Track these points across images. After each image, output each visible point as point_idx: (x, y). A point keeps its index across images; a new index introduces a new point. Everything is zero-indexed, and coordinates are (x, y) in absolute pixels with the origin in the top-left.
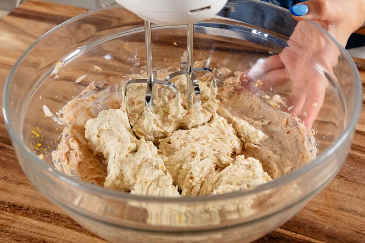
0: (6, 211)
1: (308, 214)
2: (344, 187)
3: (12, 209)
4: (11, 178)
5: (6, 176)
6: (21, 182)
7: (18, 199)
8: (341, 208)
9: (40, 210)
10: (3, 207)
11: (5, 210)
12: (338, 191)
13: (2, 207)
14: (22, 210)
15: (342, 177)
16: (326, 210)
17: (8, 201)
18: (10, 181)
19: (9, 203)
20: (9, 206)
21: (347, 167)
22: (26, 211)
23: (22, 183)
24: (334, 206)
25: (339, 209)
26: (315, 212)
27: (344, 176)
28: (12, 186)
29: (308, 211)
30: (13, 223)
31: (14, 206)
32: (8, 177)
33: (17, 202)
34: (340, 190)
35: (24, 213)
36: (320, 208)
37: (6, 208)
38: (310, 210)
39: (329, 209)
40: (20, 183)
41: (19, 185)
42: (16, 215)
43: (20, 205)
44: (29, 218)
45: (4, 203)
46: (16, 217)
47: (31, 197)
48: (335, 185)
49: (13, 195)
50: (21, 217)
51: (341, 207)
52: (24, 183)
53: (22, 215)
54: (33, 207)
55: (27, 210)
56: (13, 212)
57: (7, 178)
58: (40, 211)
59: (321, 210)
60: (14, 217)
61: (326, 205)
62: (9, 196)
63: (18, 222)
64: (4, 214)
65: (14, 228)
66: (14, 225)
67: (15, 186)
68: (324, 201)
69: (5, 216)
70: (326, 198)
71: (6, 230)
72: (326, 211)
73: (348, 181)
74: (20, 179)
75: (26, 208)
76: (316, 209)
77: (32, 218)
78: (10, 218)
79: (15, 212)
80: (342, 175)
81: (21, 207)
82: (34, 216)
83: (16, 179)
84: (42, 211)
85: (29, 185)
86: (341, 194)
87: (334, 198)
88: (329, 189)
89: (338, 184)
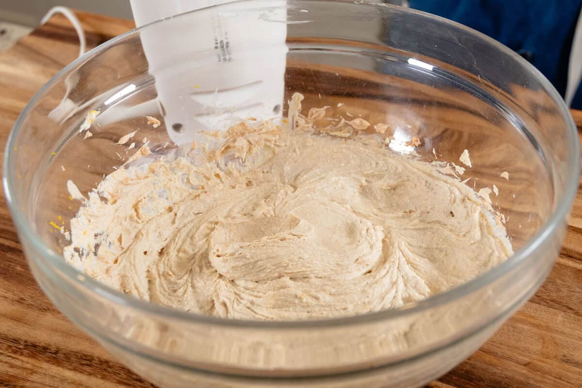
0: (22, 354)
1: (514, 368)
2: (572, 325)
3: (32, 352)
4: (30, 301)
5: (23, 296)
7: (41, 336)
8: (568, 360)
9: (76, 354)
10: (16, 347)
11: (19, 353)
12: (563, 333)
13: (14, 348)
14: (47, 354)
15: (571, 309)
16: (542, 361)
17: (24, 338)
18: (28, 305)
19: (26, 342)
20: (26, 346)
21: (579, 292)
22: (54, 356)
23: (49, 310)
24: (556, 356)
25: (563, 361)
26: (525, 365)
27: (573, 307)
28: (32, 314)
29: (513, 363)
30: (31, 374)
31: (34, 346)
32: (25, 299)
33: (39, 340)
34: (567, 330)
35: (49, 358)
36: (534, 359)
37: (20, 349)
38: (518, 362)
39: (548, 360)
40: (44, 309)
41: (42, 312)
42: (37, 361)
43: (44, 345)
44: (59, 366)
45: (17, 341)
46: (36, 364)
47: (62, 332)
48: (558, 321)
49: (34, 329)
50: (45, 365)
51: (567, 358)
52: (51, 310)
53: (48, 362)
54: (65, 349)
55: (56, 353)
56: (33, 356)
57: (24, 300)
58: (77, 356)
59: (535, 362)
60: (34, 365)
61: (542, 354)
62: (26, 329)
63: (40, 373)
64: (17, 359)
65: (33, 382)
66: (34, 377)
67: (36, 314)
68: (540, 347)
69: (18, 363)
70: (544, 343)
71: (20, 385)
72: (544, 364)
73: (579, 315)
74: (45, 303)
75: (53, 350)
76: (527, 360)
77: (63, 367)
78: (29, 366)
79: (36, 357)
80: (571, 306)
81: (45, 349)
82: (66, 364)
83: (38, 302)
84: (79, 355)
85: (59, 312)
86: (568, 337)
87: (555, 343)
88: (548, 328)
89: (564, 320)
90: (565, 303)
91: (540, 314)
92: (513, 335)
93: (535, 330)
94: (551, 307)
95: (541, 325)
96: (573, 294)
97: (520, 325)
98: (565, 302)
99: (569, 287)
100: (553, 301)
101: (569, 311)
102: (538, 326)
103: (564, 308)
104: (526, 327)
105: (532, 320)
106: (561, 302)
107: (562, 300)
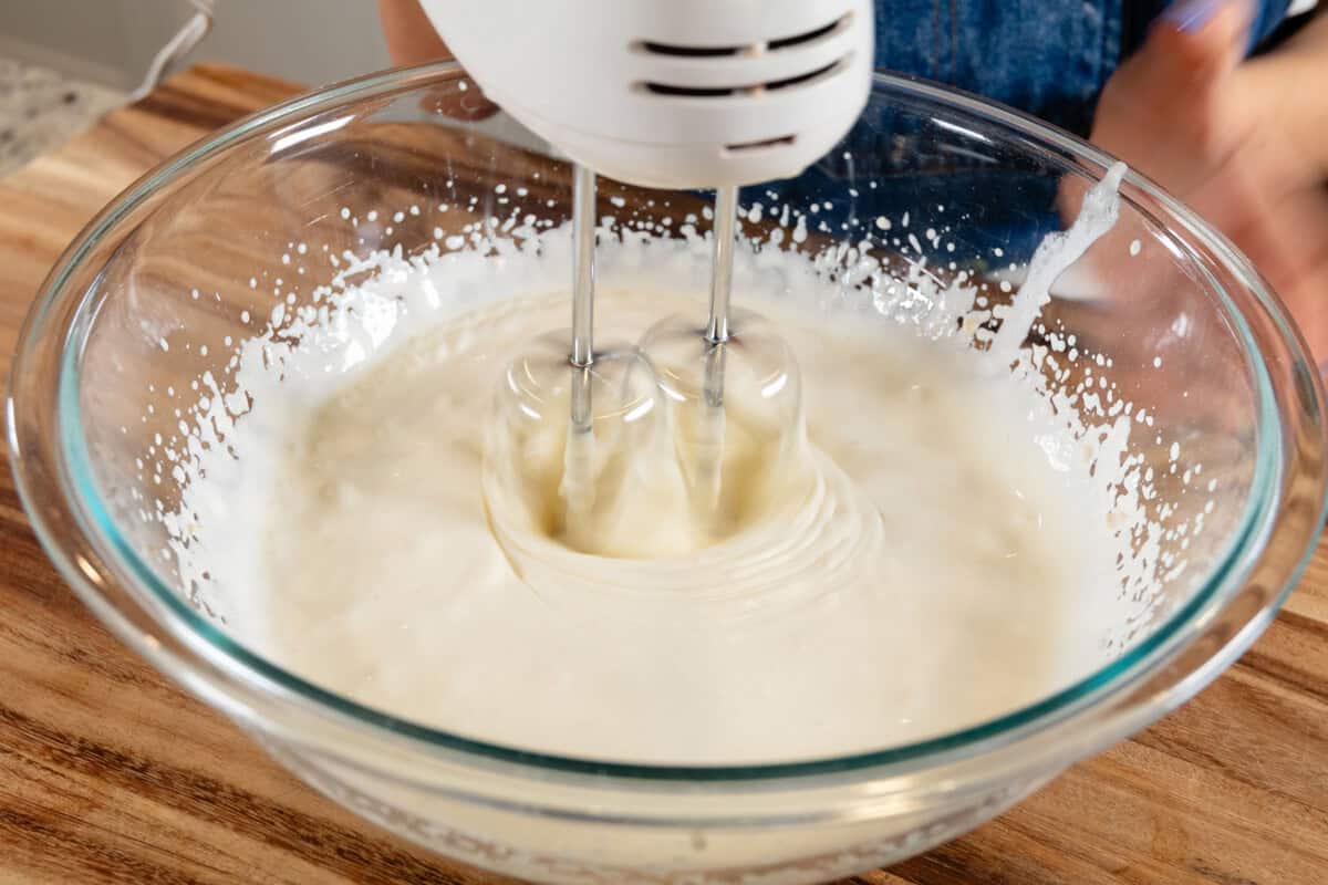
0: (72, 766)
1: (1094, 877)
2: (1219, 797)
3: (92, 762)
4: (95, 657)
5: (81, 646)
6: (128, 674)
7: (115, 732)
8: (1206, 868)
9: (185, 774)
10: (62, 751)
11: (66, 763)
12: (1198, 811)
13: (58, 753)
14: (126, 769)
15: (1217, 762)
16: (1153, 868)
17: (79, 733)
18: (91, 665)
19: (82, 741)
20: (82, 749)
21: (1237, 731)
22: (139, 774)
23: (134, 678)
24: (1182, 860)
25: (1197, 869)
26: (1116, 872)
27: (1222, 760)
28: (99, 686)
29: (1094, 868)
30: (90, 808)
31: (99, 751)
32: (84, 651)
33: (111, 740)
34: (1208, 808)
35: (129, 779)
36: (1137, 863)
37: (70, 755)
38: (1102, 866)
39: (1165, 867)
40: (125, 676)
41: (120, 681)
42: (103, 782)
43: (120, 751)
44: (147, 797)
45: (65, 739)
46: (100, 790)
47: (160, 727)
48: (1190, 787)
49: (100, 716)
50: (119, 793)
51: (1205, 865)
52: (139, 679)
53: (126, 786)
54: (163, 763)
55: (144, 769)
56: (95, 772)
57: (85, 654)
58: (187, 779)
59: (1140, 868)
60: (95, 791)
61: (1155, 853)
62: (85, 716)
63: (109, 809)
64: (63, 775)
65: (92, 825)
66: (95, 816)
67: (108, 686)
68: (1150, 838)
69: (65, 785)
70: (1158, 830)
71: (66, 830)
72: (1149, 872)
73: (1234, 778)
74: (127, 663)
75: (138, 763)
76: (1122, 862)
77: (156, 800)
78: (84, 792)
79: (102, 774)
80: (1218, 756)
81: (121, 760)
82: (164, 795)
83: (113, 661)
84: (192, 777)
85: (155, 686)
86: (1208, 821)
87: (1182, 831)
88: (1169, 801)
89: (1203, 786)
90: (1206, 750)
91: (1154, 769)
92: (1096, 808)
93: (1141, 801)
94: (1177, 755)
95: (1154, 791)
96: (1226, 732)
97: (1109, 788)
98: (1205, 746)
99: (1216, 717)
100: (1180, 743)
101: (1214, 767)
102: (1147, 794)
103: (1205, 761)
104: (1123, 794)
105: (1135, 780)
106: (1198, 748)
107: (1200, 744)
